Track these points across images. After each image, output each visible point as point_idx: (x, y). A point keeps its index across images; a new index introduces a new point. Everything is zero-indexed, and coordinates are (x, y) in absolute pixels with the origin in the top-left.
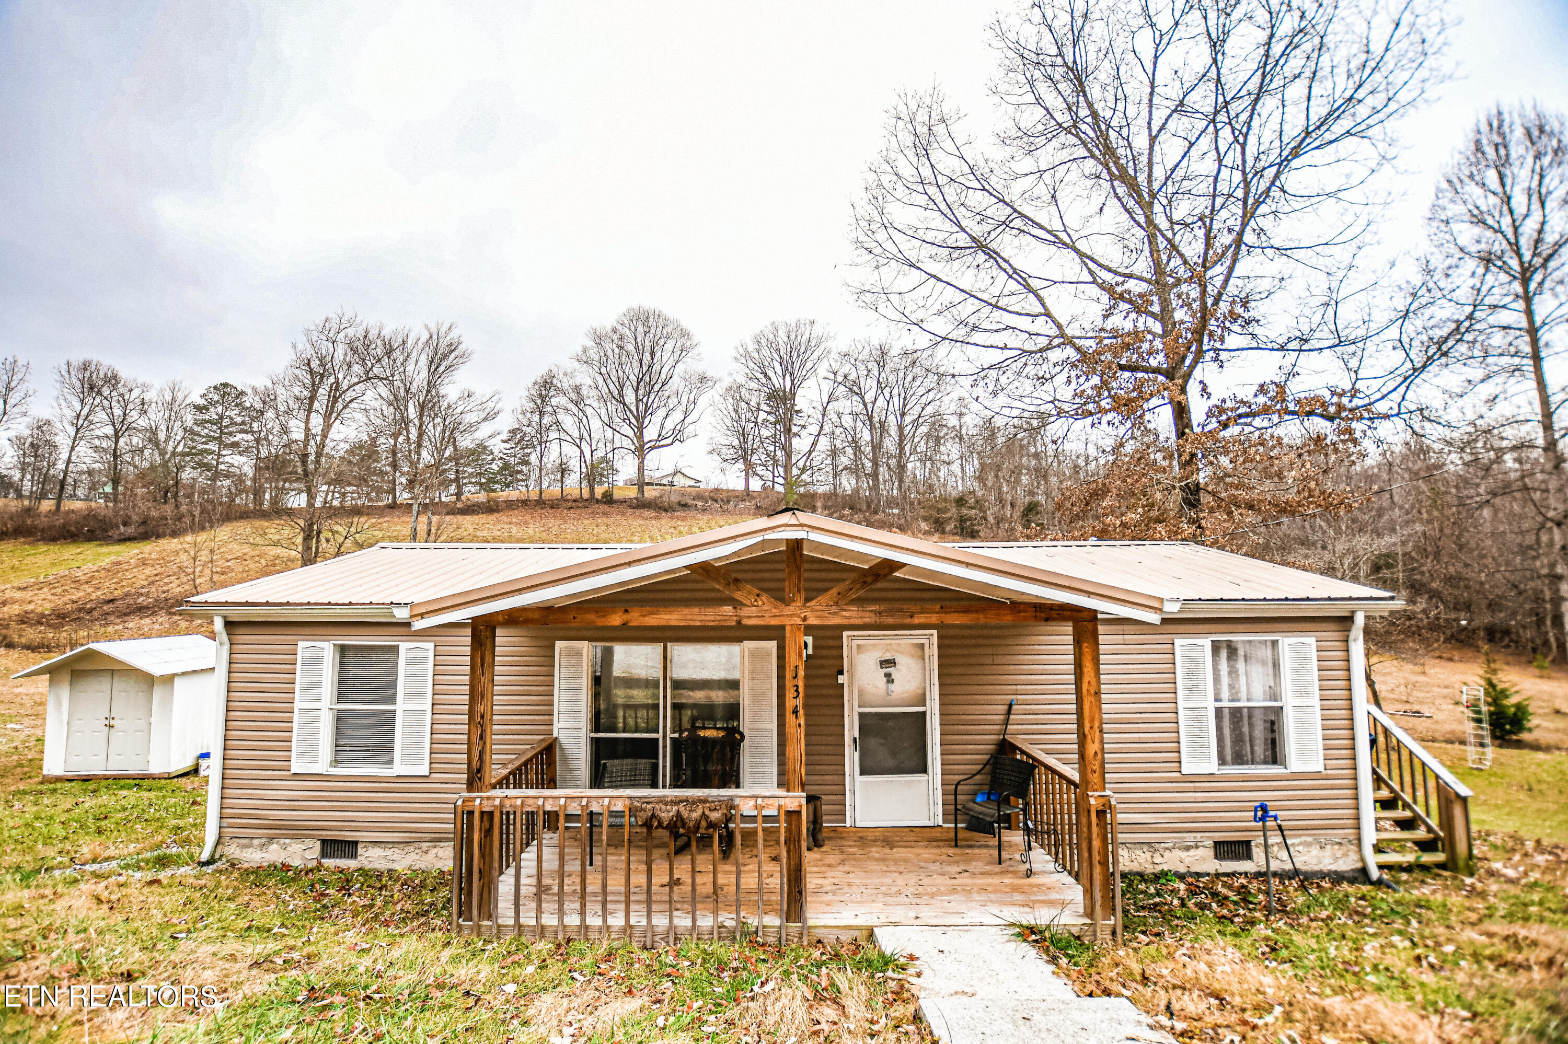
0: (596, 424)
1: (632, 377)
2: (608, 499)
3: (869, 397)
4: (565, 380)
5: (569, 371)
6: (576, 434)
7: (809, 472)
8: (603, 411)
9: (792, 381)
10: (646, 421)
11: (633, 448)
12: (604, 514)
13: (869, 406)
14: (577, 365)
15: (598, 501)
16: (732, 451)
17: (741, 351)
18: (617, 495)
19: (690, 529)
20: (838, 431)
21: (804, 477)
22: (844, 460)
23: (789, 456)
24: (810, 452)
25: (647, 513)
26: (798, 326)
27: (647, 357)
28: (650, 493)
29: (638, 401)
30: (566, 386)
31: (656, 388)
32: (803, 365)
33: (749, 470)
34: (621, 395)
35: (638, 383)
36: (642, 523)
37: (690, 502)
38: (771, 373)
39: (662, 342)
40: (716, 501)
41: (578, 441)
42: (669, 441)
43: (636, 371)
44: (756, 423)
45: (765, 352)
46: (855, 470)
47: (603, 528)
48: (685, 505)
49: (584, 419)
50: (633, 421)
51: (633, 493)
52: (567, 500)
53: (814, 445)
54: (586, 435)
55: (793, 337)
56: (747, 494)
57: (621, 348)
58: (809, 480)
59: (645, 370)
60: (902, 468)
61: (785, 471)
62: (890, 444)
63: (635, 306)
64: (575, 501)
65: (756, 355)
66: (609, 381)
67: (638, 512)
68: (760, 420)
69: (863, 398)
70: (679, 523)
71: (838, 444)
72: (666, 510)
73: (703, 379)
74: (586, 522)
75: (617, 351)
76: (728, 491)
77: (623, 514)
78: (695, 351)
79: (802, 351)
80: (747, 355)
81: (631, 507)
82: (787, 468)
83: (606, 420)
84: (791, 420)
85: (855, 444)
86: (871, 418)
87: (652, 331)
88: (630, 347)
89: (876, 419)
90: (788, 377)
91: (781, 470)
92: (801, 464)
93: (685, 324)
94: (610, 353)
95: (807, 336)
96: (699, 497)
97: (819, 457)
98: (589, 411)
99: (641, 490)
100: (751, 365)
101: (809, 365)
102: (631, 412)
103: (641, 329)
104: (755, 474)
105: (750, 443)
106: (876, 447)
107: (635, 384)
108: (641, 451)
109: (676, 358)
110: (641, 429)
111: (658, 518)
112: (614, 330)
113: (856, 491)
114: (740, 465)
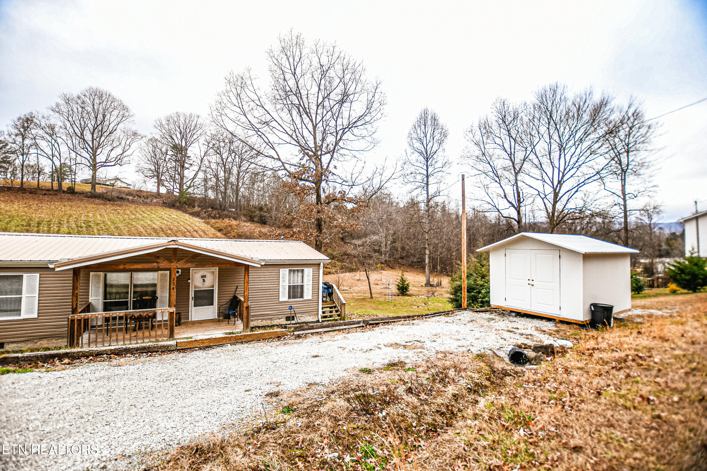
0: (64, 149)
1: (89, 125)
2: (71, 191)
3: (225, 156)
4: (43, 120)
5: (46, 116)
6: (50, 153)
7: (192, 188)
8: (69, 142)
9: (186, 143)
10: (99, 151)
11: (89, 165)
12: (69, 200)
13: (224, 160)
14: (52, 113)
15: (64, 192)
16: (150, 172)
17: (159, 124)
18: (78, 188)
19: (124, 212)
20: (208, 170)
21: (189, 190)
22: (210, 183)
23: (182, 179)
24: (193, 179)
25: (97, 201)
26: (191, 116)
27: (100, 117)
28: (99, 189)
29: (93, 140)
30: (43, 124)
31: (106, 134)
32: (192, 136)
33: (160, 183)
34: (82, 134)
35: (94, 130)
36: (94, 206)
37: (124, 196)
38: (174, 137)
39: (110, 110)
40: (140, 197)
41: (51, 157)
42: (112, 164)
43: (93, 123)
44: (165, 160)
45: (172, 126)
46: (215, 188)
47: (69, 208)
48: (122, 198)
49: (56, 145)
50: (89, 149)
51: (88, 188)
52: (43, 190)
53: (196, 175)
54: (56, 154)
55: (187, 122)
56: (158, 195)
57: (82, 108)
58: (192, 192)
59: (98, 123)
60: (237, 191)
61: (180, 186)
62: (233, 179)
63: (94, 86)
64: (48, 190)
65: (167, 127)
66: (74, 126)
67: (93, 200)
68: (167, 160)
69: (221, 156)
70: (118, 208)
71: (209, 176)
72: (109, 200)
73: (135, 134)
74: (56, 203)
75: (80, 109)
76: (147, 192)
77: (82, 200)
78: (131, 119)
79: (192, 129)
80: (161, 125)
81: (86, 197)
82: (181, 185)
83: (72, 147)
84: (184, 162)
85: (216, 176)
86: (225, 166)
87: (105, 103)
88: (90, 109)
89: (227, 167)
90: (183, 140)
91: (178, 186)
92: (188, 184)
93: (125, 103)
94: (75, 110)
95: (195, 122)
96: (130, 194)
97: (198, 181)
98: (59, 140)
99: (93, 187)
100: (164, 131)
101: (195, 137)
102: (89, 145)
103: (97, 101)
104: (163, 185)
105: (161, 170)
106: (227, 180)
107: (92, 131)
108: (94, 167)
109: (119, 120)
110: (94, 155)
111: (104, 204)
112: (79, 98)
113: (216, 199)
114: (155, 180)
